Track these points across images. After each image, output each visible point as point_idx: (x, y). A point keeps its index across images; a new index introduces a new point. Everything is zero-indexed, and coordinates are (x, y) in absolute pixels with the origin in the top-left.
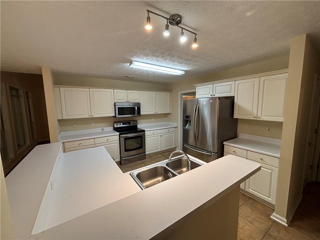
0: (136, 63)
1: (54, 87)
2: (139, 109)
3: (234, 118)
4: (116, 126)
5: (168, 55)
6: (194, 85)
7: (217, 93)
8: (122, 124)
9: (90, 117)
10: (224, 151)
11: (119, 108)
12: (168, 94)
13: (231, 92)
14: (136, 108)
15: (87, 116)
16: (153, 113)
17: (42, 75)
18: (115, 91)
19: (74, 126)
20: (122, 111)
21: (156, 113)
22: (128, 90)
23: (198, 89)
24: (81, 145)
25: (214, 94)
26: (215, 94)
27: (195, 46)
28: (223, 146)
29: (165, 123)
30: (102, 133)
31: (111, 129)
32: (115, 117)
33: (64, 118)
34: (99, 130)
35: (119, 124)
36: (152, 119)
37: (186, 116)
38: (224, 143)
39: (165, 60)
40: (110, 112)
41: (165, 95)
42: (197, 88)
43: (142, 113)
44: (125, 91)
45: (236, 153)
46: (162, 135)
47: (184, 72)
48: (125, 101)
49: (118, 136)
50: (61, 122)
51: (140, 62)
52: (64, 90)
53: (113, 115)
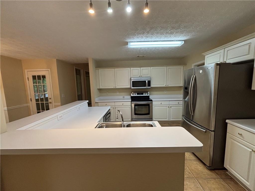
0: (132, 44)
1: (96, 69)
2: (149, 82)
3: (252, 89)
4: (132, 95)
6: (203, 54)
7: (228, 59)
8: (136, 94)
9: (115, 88)
10: (227, 132)
11: (133, 82)
12: (182, 67)
13: (249, 54)
14: (147, 81)
15: (113, 87)
16: (164, 86)
17: (88, 63)
18: (131, 69)
19: (107, 94)
20: (135, 84)
21: (167, 86)
23: (207, 57)
24: (107, 105)
25: (225, 60)
26: (227, 60)
27: (146, 11)
30: (124, 99)
31: (129, 97)
32: (131, 88)
33: (100, 88)
34: (121, 97)
35: (134, 94)
36: (164, 91)
38: (227, 121)
39: (152, 34)
40: (127, 85)
41: (179, 69)
42: (206, 57)
43: (152, 86)
44: (139, 68)
45: (243, 137)
46: (170, 106)
47: (183, 41)
48: (138, 76)
49: (130, 102)
50: (100, 90)
51: (135, 42)
52: (101, 71)
53: (129, 87)
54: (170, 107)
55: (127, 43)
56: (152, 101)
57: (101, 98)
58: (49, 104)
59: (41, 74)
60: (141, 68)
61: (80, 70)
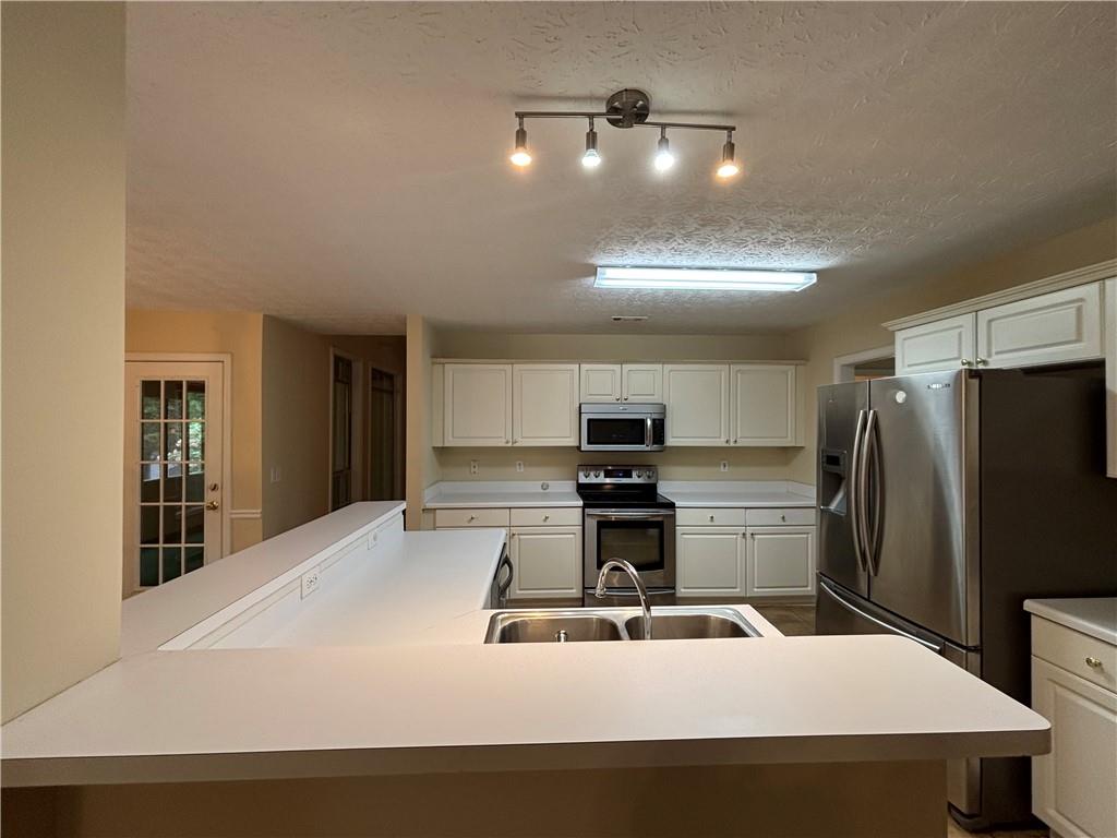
0: (610, 272)
1: (433, 363)
2: (659, 425)
3: (1108, 476)
4: (583, 480)
5: (703, 226)
6: (884, 325)
7: (997, 353)
8: (602, 474)
9: (510, 445)
10: (1033, 651)
11: (589, 421)
12: (790, 369)
13: (1079, 340)
14: (649, 422)
15: (501, 443)
16: (721, 442)
17: (405, 337)
18: (585, 367)
19: (473, 470)
20: (600, 429)
21: (732, 444)
22: (627, 362)
23: (905, 339)
24: (474, 523)
25: (982, 356)
26: (989, 355)
27: (728, 171)
28: (1024, 621)
29: (782, 487)
30: (545, 496)
31: (570, 487)
32: (579, 448)
33: (446, 445)
34: (535, 487)
35: (592, 474)
36: (720, 466)
37: (828, 457)
38: (1029, 605)
39: (703, 243)
40: (565, 433)
41: (777, 377)
42: (899, 336)
43: (670, 441)
44: (617, 367)
45: (1110, 678)
46: (750, 530)
47: (815, 275)
48: (612, 399)
49: (580, 510)
50: (444, 454)
51: (624, 267)
52: (454, 371)
53: (573, 442)
54: (748, 535)
55: (592, 271)
56: (672, 506)
57: (446, 487)
58: (208, 515)
59: (185, 373)
60: (627, 367)
61: (349, 364)
